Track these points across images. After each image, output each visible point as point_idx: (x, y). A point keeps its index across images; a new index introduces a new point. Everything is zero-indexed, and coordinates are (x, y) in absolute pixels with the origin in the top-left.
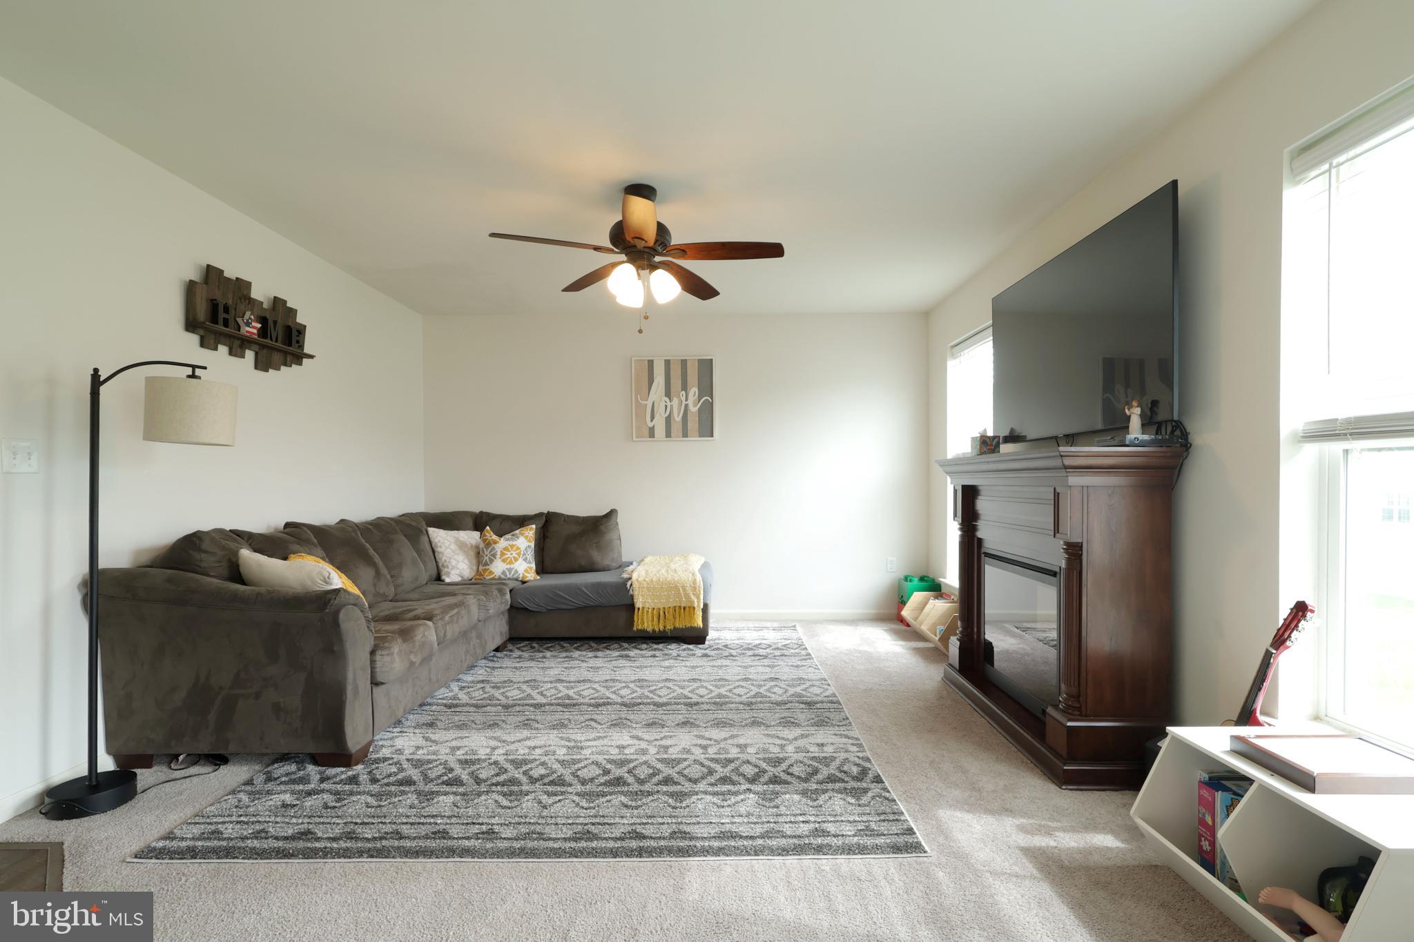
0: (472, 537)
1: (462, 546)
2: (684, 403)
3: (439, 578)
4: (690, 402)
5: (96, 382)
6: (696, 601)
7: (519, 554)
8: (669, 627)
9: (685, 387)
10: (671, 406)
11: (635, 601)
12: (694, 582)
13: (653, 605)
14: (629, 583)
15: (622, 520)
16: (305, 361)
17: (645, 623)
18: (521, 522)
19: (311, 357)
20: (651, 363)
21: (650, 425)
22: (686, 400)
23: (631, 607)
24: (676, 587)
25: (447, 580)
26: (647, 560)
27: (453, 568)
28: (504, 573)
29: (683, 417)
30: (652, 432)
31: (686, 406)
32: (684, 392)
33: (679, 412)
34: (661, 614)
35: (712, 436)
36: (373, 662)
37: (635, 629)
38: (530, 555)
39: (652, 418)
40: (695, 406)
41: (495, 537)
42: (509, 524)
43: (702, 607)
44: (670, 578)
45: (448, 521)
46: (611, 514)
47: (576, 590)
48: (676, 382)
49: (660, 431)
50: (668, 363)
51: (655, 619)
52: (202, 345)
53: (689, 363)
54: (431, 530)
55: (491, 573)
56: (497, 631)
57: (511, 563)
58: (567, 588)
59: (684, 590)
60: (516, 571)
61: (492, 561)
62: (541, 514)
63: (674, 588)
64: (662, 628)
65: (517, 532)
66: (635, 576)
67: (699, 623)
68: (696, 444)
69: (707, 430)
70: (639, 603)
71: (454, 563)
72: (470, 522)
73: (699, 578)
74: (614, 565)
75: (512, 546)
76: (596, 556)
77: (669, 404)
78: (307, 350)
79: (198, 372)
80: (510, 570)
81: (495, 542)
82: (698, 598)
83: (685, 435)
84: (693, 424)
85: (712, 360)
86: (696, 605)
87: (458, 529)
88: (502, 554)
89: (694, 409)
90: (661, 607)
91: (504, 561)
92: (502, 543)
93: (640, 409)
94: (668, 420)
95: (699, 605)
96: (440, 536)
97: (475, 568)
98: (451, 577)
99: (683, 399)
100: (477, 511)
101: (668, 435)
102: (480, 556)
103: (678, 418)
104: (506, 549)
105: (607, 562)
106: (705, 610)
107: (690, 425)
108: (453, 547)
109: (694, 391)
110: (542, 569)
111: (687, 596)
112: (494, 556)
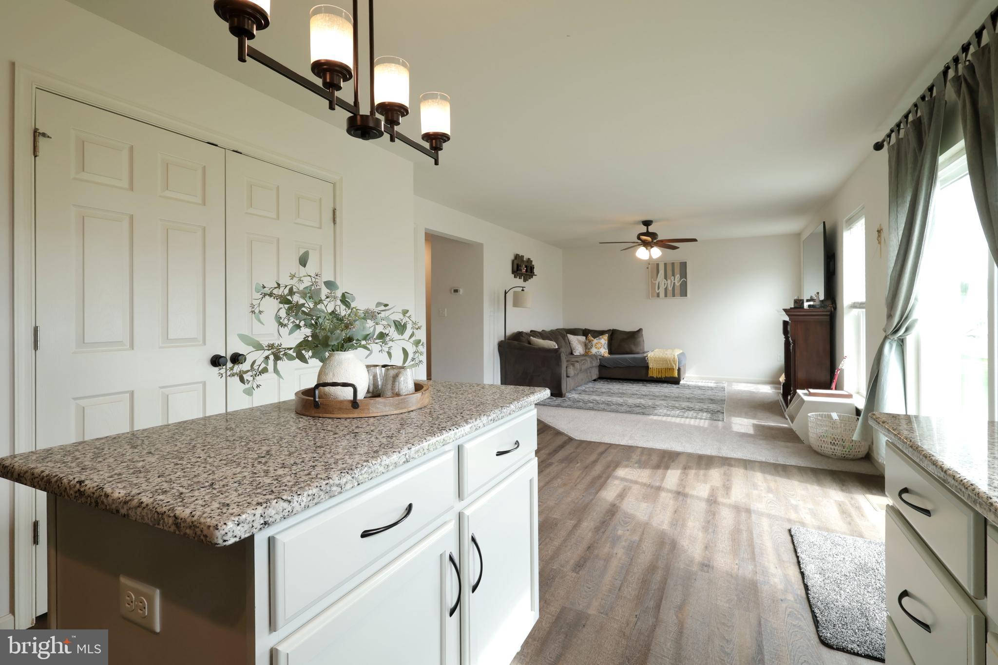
0: (583, 338)
1: (579, 342)
2: (673, 282)
3: (572, 354)
4: (676, 281)
5: (506, 293)
6: (674, 366)
7: (602, 346)
8: (663, 376)
9: (673, 275)
10: (667, 283)
11: (649, 365)
12: (674, 358)
13: (656, 367)
14: (647, 358)
15: (644, 333)
16: (534, 277)
17: (653, 374)
18: (602, 333)
19: (536, 275)
20: (658, 265)
21: (658, 292)
22: (674, 280)
23: (647, 367)
24: (666, 360)
25: (575, 354)
26: (655, 350)
27: (577, 350)
28: (596, 353)
29: (673, 288)
30: (658, 295)
31: (674, 283)
32: (673, 277)
33: (671, 286)
34: (660, 371)
35: (686, 296)
36: (567, 370)
37: (649, 376)
38: (606, 346)
39: (659, 288)
40: (678, 283)
41: (592, 338)
42: (598, 334)
43: (677, 368)
44: (664, 356)
45: (574, 332)
46: (640, 330)
47: (625, 359)
48: (669, 272)
49: (662, 294)
50: (665, 264)
51: (658, 372)
52: (515, 277)
53: (675, 264)
54: (568, 335)
55: (591, 352)
56: (595, 373)
57: (599, 349)
58: (620, 359)
59: (670, 362)
60: (601, 352)
61: (591, 348)
62: (610, 330)
63: (665, 360)
64: (660, 376)
65: (601, 337)
66: (649, 355)
67: (676, 375)
68: (679, 300)
69: (684, 293)
70: (650, 366)
71: (577, 348)
72: (581, 333)
73: (676, 357)
74: (641, 352)
75: (599, 342)
76: (633, 348)
77: (666, 282)
78: (535, 274)
79: (524, 289)
80: (598, 352)
81: (593, 341)
82: (676, 365)
83: (674, 296)
84: (677, 291)
85: (686, 262)
86: (675, 368)
87: (578, 335)
88: (595, 345)
89: (678, 284)
90: (660, 368)
91: (596, 348)
92: (595, 341)
93: (653, 285)
94: (666, 289)
95: (676, 368)
96: (571, 337)
97: (585, 350)
98: (577, 353)
99: (673, 280)
100: (584, 328)
101: (666, 296)
102: (587, 346)
103: (670, 288)
104: (597, 343)
105: (638, 350)
106: (679, 370)
107: (676, 291)
108: (576, 342)
109: (678, 276)
110: (610, 352)
111: (671, 364)
112: (592, 346)
